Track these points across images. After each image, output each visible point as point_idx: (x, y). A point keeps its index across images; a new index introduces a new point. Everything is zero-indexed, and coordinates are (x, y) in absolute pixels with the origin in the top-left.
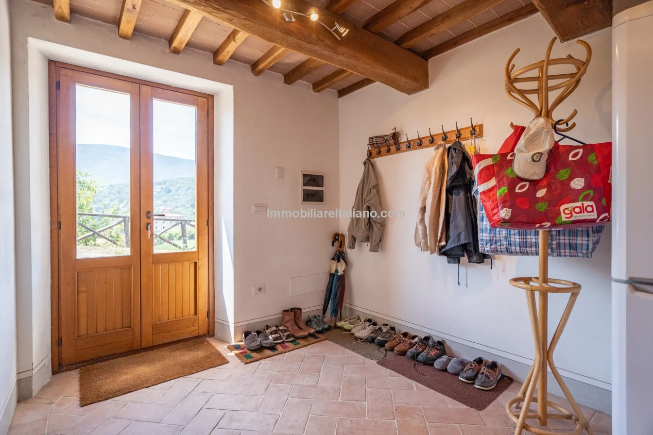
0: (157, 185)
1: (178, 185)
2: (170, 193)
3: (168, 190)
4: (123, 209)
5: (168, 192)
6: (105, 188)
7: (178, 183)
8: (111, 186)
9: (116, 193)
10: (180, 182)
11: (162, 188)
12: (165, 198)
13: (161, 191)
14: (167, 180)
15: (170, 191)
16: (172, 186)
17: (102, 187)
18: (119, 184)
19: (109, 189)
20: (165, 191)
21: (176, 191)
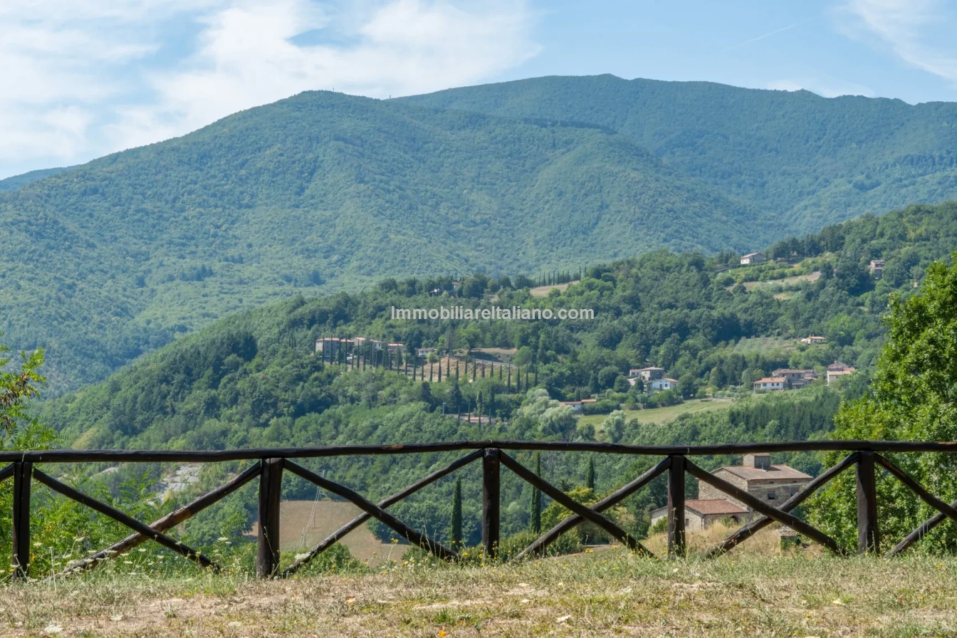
0: (802, 255)
1: (906, 250)
2: (866, 297)
3: (853, 281)
4: (656, 384)
5: (855, 292)
6: (575, 283)
7: (903, 237)
8: (598, 273)
9: (626, 307)
10: (912, 235)
11: (827, 270)
12: (840, 321)
13: (822, 286)
14: (849, 229)
15: (865, 283)
16: (876, 254)
17: (564, 279)
18: (631, 264)
19: (590, 287)
20: (839, 287)
21: (898, 285)
